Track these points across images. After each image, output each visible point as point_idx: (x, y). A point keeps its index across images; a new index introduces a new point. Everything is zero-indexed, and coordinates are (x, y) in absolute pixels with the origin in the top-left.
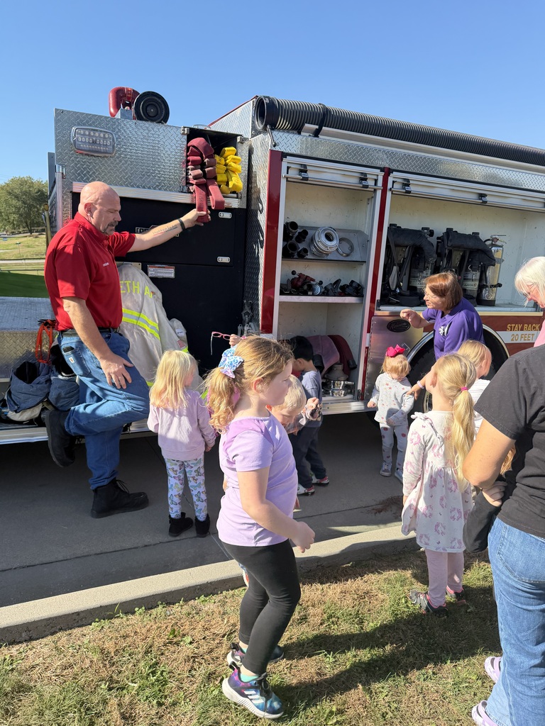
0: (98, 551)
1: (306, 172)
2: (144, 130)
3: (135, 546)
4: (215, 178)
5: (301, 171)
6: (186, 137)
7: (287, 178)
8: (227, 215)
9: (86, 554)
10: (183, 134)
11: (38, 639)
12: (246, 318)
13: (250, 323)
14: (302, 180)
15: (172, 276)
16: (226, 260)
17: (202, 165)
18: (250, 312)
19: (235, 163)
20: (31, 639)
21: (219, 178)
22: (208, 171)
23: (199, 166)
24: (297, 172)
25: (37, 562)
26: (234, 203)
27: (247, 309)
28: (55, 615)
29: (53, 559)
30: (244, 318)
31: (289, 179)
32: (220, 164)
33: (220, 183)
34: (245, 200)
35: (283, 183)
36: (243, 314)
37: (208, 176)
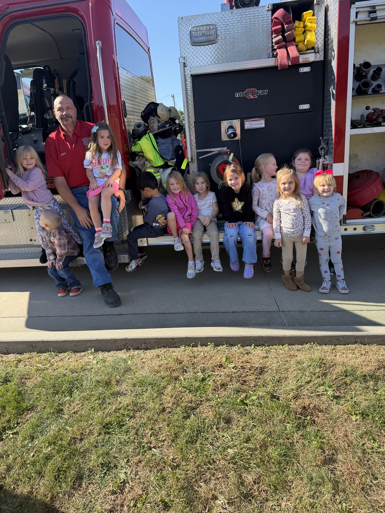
0: (203, 311)
1: (375, 12)
2: (238, 16)
3: (227, 311)
4: (294, 40)
5: (370, 12)
6: (270, 12)
7: (356, 22)
8: (307, 69)
9: (196, 311)
10: (268, 10)
11: (150, 349)
12: (322, 152)
13: (325, 156)
14: (371, 20)
15: (263, 126)
16: (306, 107)
17: (283, 31)
18: (325, 146)
19: (311, 23)
20: (147, 349)
21: (297, 39)
22: (287, 35)
23: (281, 33)
24: (367, 14)
25: (167, 312)
26: (311, 57)
27: (323, 145)
28: (159, 337)
29: (176, 312)
30: (320, 152)
31: (358, 23)
32: (299, 27)
33: (297, 44)
34: (322, 53)
35: (352, 27)
36: (319, 149)
37: (287, 40)
